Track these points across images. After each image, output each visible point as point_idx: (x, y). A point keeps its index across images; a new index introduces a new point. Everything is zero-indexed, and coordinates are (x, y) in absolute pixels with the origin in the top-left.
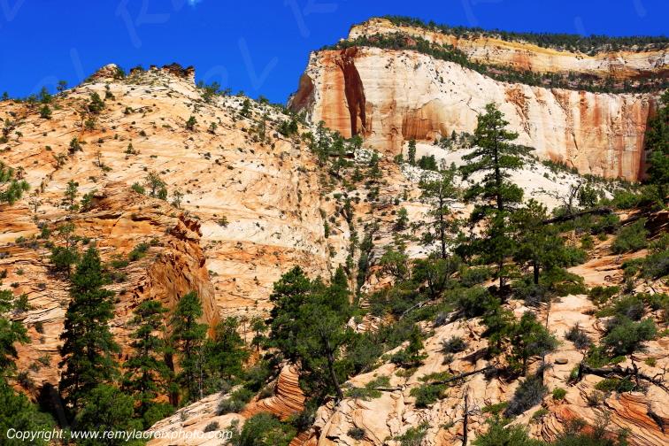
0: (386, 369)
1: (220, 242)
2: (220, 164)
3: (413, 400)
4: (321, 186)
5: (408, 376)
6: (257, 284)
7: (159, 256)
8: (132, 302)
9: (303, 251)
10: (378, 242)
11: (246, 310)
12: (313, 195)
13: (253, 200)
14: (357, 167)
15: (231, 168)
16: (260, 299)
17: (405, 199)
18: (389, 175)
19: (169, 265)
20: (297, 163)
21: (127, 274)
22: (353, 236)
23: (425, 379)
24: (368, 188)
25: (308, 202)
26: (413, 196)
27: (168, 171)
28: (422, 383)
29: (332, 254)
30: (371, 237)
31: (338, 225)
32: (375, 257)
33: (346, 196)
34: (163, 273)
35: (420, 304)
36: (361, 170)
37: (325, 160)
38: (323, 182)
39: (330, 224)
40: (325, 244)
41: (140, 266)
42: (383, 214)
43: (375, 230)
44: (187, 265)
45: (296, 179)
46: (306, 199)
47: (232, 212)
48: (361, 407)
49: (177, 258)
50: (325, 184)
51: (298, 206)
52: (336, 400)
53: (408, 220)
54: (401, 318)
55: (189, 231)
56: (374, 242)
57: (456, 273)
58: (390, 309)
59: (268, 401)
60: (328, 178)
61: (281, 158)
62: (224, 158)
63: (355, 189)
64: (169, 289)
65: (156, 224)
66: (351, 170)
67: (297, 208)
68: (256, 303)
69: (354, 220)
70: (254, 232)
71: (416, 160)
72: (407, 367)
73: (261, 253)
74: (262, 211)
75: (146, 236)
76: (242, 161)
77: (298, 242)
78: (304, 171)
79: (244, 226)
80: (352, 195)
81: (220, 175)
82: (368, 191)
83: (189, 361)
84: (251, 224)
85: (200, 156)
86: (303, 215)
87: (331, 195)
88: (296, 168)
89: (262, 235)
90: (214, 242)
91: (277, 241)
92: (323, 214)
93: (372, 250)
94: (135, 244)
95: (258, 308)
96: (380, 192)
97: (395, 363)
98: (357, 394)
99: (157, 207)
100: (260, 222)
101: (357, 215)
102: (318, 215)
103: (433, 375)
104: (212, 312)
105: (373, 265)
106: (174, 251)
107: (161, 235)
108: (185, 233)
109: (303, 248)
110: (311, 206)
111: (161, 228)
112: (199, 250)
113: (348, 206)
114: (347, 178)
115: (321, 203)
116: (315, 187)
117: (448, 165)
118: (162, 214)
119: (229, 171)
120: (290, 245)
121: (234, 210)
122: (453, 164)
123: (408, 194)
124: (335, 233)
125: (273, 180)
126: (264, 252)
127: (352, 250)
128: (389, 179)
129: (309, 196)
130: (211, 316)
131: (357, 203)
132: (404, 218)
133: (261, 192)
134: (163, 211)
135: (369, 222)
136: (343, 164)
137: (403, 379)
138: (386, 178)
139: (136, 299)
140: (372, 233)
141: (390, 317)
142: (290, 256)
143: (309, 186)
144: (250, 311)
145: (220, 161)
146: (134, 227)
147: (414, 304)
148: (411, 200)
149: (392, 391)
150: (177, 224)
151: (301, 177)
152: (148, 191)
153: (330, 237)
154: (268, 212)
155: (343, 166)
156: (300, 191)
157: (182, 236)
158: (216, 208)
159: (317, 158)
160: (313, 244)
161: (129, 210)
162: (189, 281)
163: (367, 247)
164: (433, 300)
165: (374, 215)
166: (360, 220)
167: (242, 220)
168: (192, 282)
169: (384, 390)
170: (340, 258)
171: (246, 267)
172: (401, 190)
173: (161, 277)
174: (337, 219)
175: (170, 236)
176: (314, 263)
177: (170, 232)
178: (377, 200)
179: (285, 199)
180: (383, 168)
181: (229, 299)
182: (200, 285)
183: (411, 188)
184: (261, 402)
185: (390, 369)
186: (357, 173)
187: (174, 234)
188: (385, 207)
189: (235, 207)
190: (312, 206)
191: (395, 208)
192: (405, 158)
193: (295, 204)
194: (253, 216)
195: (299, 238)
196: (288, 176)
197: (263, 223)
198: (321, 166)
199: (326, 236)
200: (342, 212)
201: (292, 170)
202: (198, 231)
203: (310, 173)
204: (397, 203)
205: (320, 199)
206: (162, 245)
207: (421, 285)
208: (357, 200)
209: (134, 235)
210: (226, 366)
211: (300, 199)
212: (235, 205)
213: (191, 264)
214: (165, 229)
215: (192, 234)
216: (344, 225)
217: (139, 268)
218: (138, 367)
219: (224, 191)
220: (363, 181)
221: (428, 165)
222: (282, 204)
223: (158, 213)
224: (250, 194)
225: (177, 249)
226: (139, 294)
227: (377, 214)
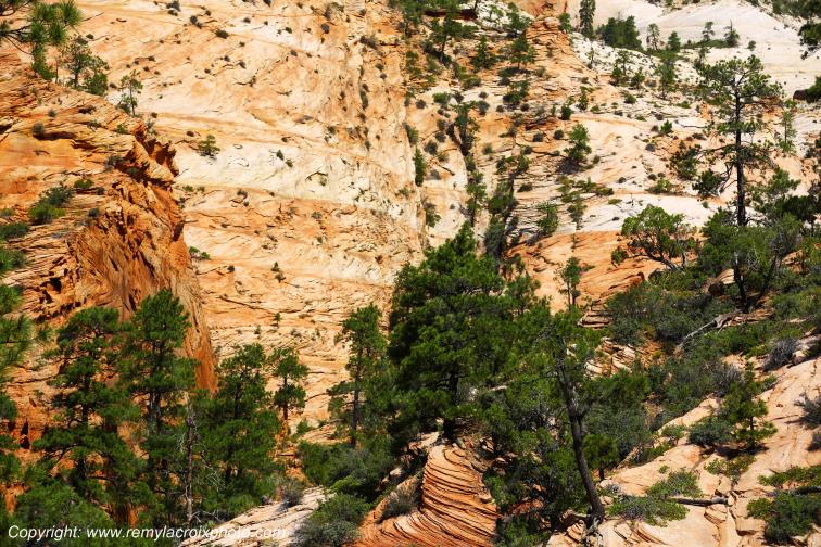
0: (682, 457)
1: (202, 189)
2: (200, 26)
3: (757, 524)
4: (408, 78)
5: (735, 472)
6: (280, 278)
7: (94, 214)
8: (36, 310)
9: (373, 212)
10: (525, 195)
11: (257, 333)
12: (391, 95)
13: (270, 104)
14: (483, 39)
15: (222, 35)
16: (287, 311)
17: (582, 107)
18: (550, 55)
19: (113, 235)
20: (361, 28)
21: (25, 252)
22: (474, 183)
23: (777, 480)
24: (505, 83)
25: (381, 110)
26: (599, 101)
27: (90, 37)
28: (770, 489)
29: (431, 220)
30: (511, 185)
31: (442, 159)
32: (520, 227)
33: (459, 97)
34: (101, 250)
35: (719, 319)
36: (490, 44)
37: (416, 23)
38: (411, 67)
39: (427, 157)
40: (417, 198)
41: (54, 236)
42: (537, 139)
43: (519, 172)
44: (150, 236)
45: (356, 61)
46: (377, 103)
47: (226, 128)
48: (647, 539)
49: (130, 220)
50: (416, 73)
51: (362, 117)
52: (589, 523)
53: (589, 150)
54: (678, 348)
55: (153, 162)
56: (516, 195)
57: (793, 255)
58: (651, 329)
59: (403, 522)
60: (422, 61)
61: (327, 15)
62: (208, 13)
63: (478, 84)
64: (114, 285)
65: (85, 146)
66: (471, 45)
67: (358, 122)
68: (277, 318)
69: (477, 150)
70: (273, 169)
71: (595, 28)
72: (730, 454)
73: (287, 214)
74: (288, 126)
75: (64, 173)
76: (247, 21)
77: (362, 192)
78: (372, 45)
79: (251, 159)
80: (471, 96)
81: (201, 49)
82: (505, 90)
83: (160, 437)
84: (265, 151)
85: (157, 8)
86: (371, 135)
87: (428, 96)
88: (358, 37)
89: (290, 176)
90: (189, 189)
91: (320, 190)
92: (412, 136)
93: (513, 213)
94: (41, 189)
95: (280, 330)
96: (531, 92)
97: (701, 444)
98: (631, 510)
99: (88, 110)
100: (284, 149)
101: (483, 138)
102: (403, 136)
103: (794, 473)
104: (197, 336)
105: (515, 243)
106: (126, 204)
107: (97, 170)
108: (145, 167)
109: (373, 205)
110: (388, 117)
111: (96, 156)
112: (173, 205)
113: (462, 120)
114: (463, 61)
115: (408, 114)
116: (396, 78)
117: (664, 37)
118: (99, 126)
119: (219, 40)
120: (346, 199)
121: (231, 123)
122: (674, 36)
123: (589, 97)
124: (436, 176)
125: (312, 63)
126: (292, 212)
127: (471, 212)
128: (548, 64)
129: (383, 98)
130: (195, 344)
131: (483, 113)
132: (580, 146)
133: (286, 86)
134: (100, 120)
135: (508, 155)
136: (452, 31)
137: (726, 481)
138: (542, 63)
139: (45, 305)
140: (513, 176)
141: (653, 347)
142: (347, 221)
143: (383, 77)
144: (264, 335)
145: (201, 20)
146: (38, 153)
147: (706, 320)
148: (596, 110)
149: (707, 504)
150: (130, 147)
151: (367, 58)
152: (64, 75)
153: (425, 183)
154: (302, 129)
155: (453, 35)
156: (365, 87)
157: (140, 174)
158: (192, 119)
159: (400, 18)
160: (391, 197)
161: (29, 116)
162: (152, 268)
163: (503, 205)
164: (746, 311)
165: (518, 141)
166: (487, 150)
167: (247, 145)
168: (158, 271)
169: (688, 502)
170: (447, 229)
171: (255, 243)
172: (574, 88)
173: (97, 258)
174: (442, 147)
175: (117, 173)
176: (395, 236)
177: (116, 164)
178: (525, 108)
179: (334, 102)
180: (536, 42)
181: (221, 308)
182: (174, 278)
183: (595, 85)
184: (388, 525)
185: (691, 458)
186: (482, 50)
187: (123, 169)
188: (541, 123)
189: (232, 116)
190: (390, 118)
191: (562, 126)
192: (574, 22)
193: (355, 113)
194: (269, 137)
195: (364, 184)
196: (341, 55)
197: (290, 151)
198: (409, 34)
199: (419, 181)
200: (451, 133)
201: (350, 43)
202: (170, 163)
203: (386, 49)
204: (566, 114)
205: (407, 104)
206: (100, 192)
207: (711, 281)
208: (483, 108)
209: (38, 169)
210: (237, 448)
211: (365, 104)
212: (233, 113)
213: (156, 232)
214: (104, 158)
215: (158, 170)
216: (456, 159)
217: (51, 240)
218: (65, 448)
219: (208, 83)
220: (495, 69)
221: (621, 40)
222: (329, 113)
223: (90, 124)
224: (262, 92)
225: (131, 200)
226: (52, 294)
227: (524, 138)
